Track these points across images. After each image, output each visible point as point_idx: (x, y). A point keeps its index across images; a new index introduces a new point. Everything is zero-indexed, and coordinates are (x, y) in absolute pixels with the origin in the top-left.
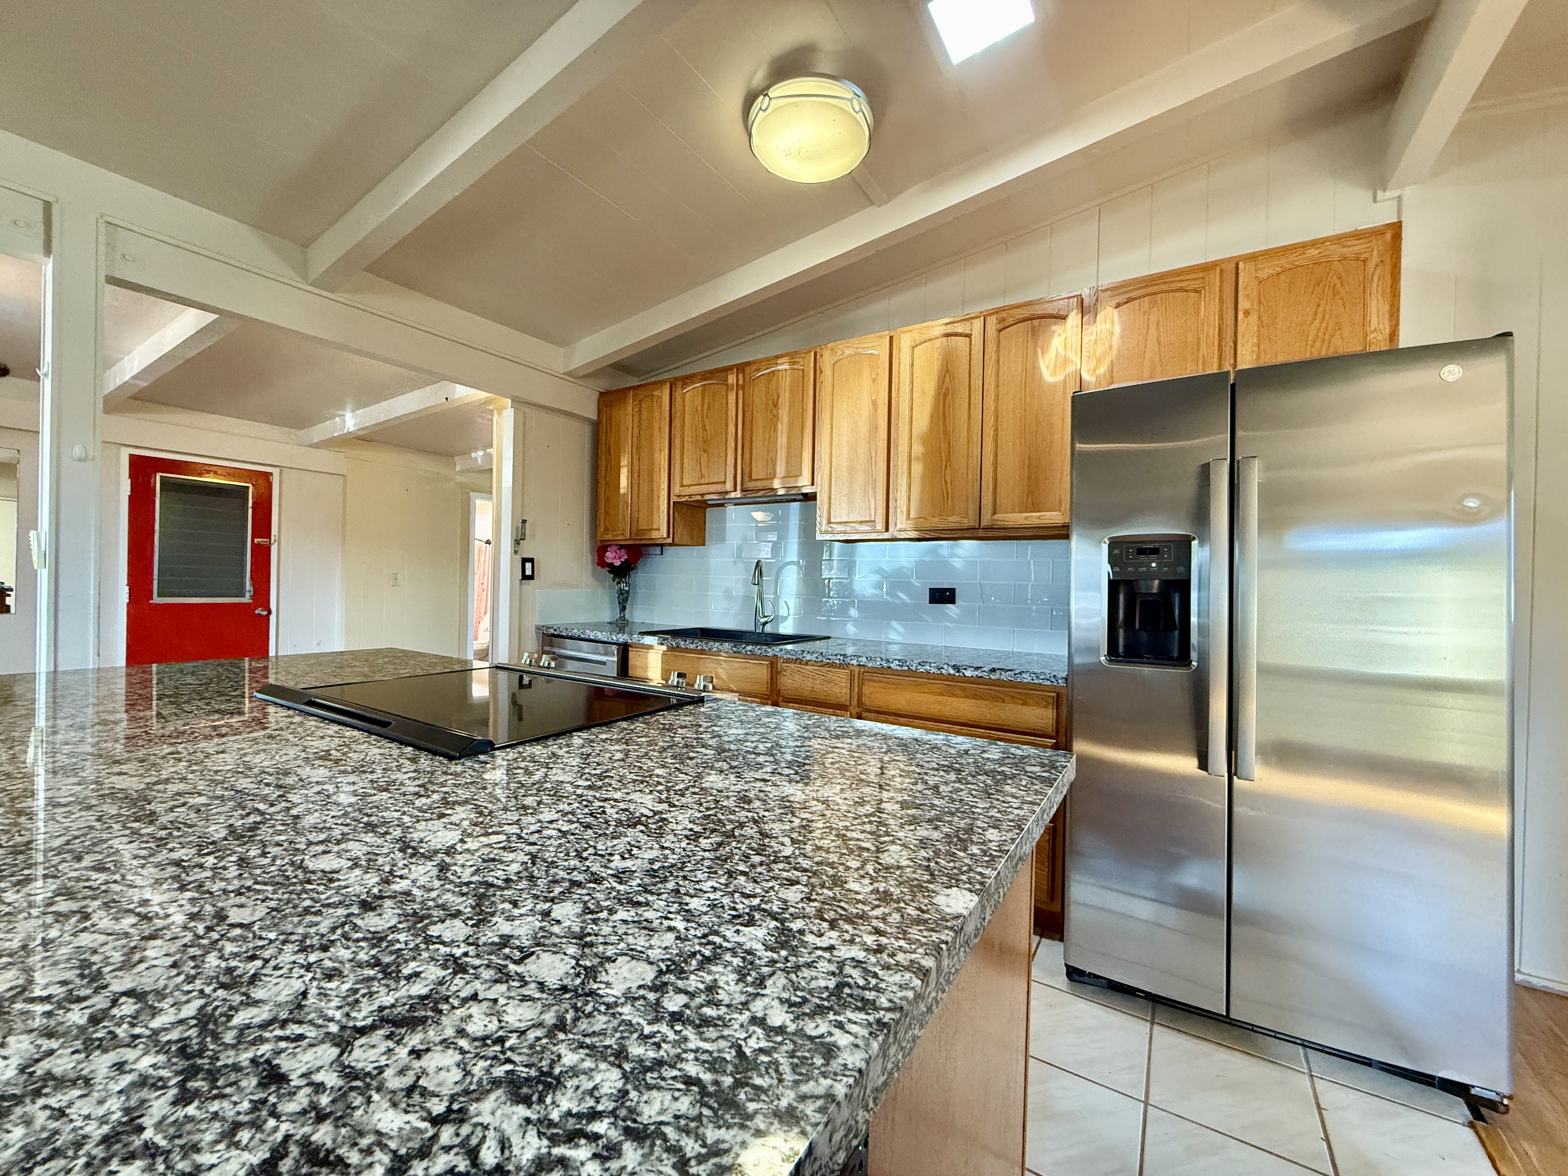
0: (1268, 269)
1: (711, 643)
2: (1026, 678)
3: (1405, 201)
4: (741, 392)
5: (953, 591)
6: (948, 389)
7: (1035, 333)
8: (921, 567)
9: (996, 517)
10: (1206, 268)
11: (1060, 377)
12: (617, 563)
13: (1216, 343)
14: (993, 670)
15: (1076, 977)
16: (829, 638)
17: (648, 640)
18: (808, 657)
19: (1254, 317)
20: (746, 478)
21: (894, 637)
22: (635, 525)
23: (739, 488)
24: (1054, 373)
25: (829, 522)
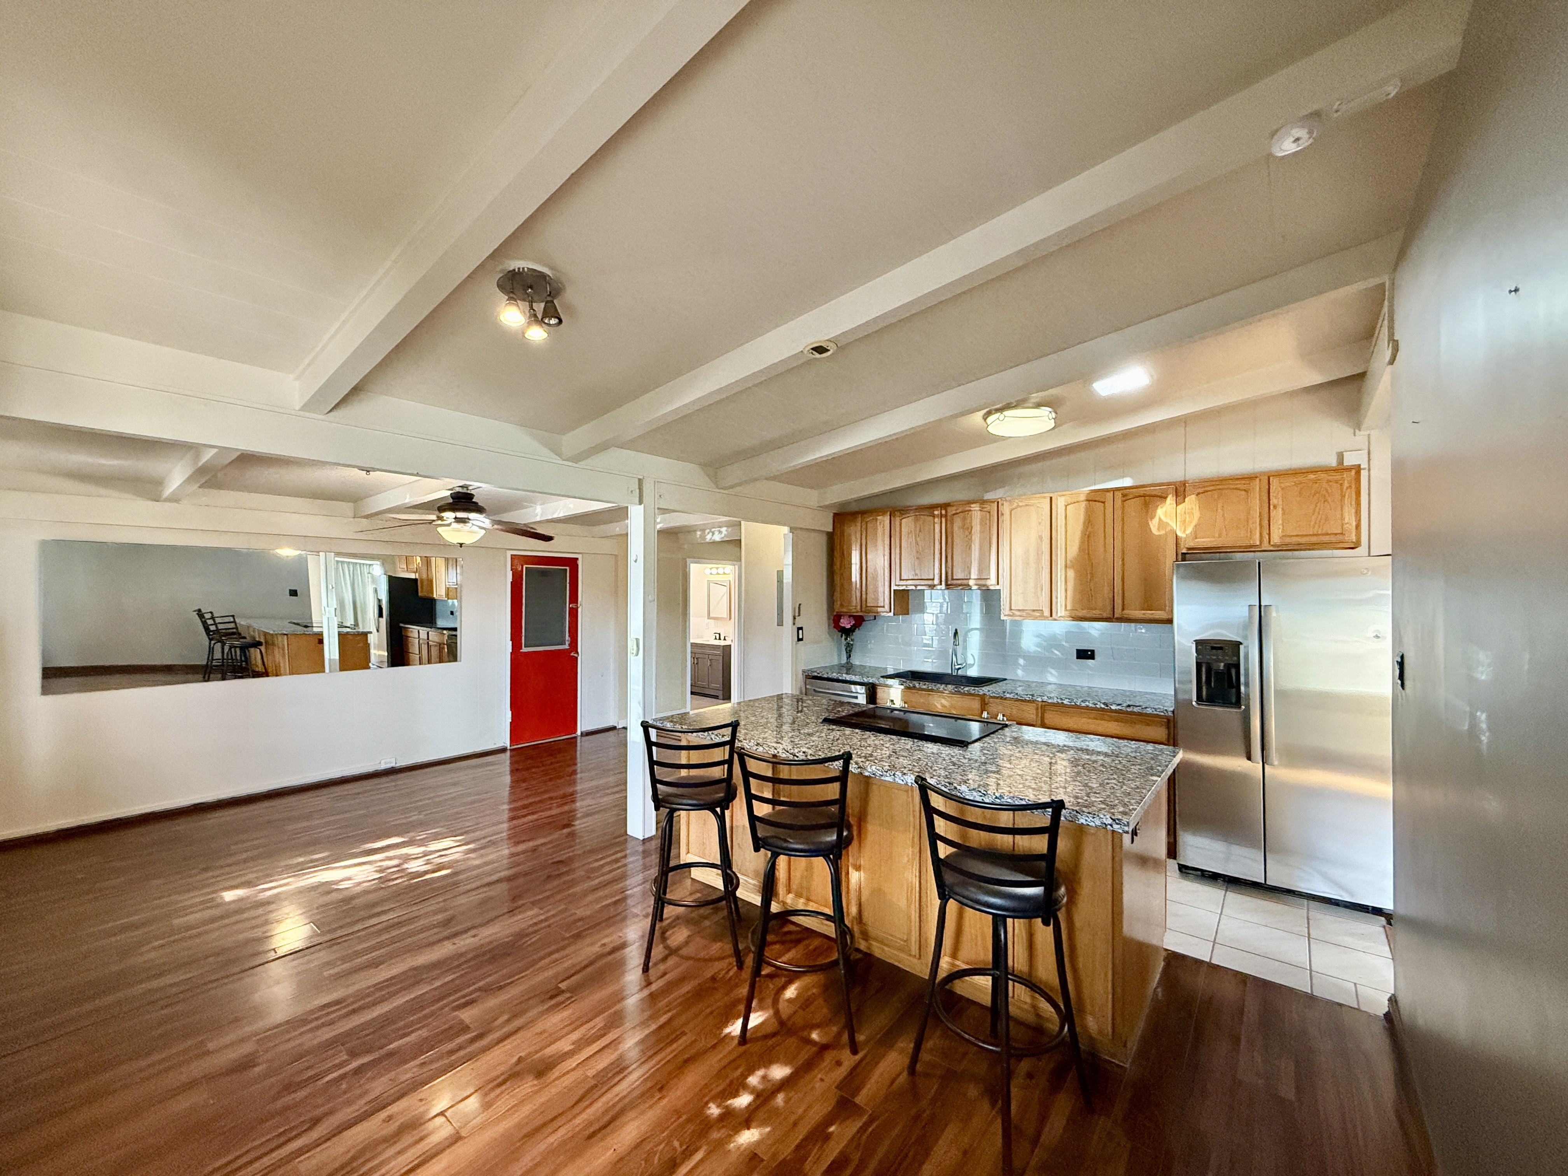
0: (1289, 482)
1: (939, 685)
2: (1149, 711)
3: (1372, 438)
4: (944, 520)
5: (1093, 651)
6: (1090, 533)
7: (1146, 505)
8: (1069, 635)
9: (1125, 612)
10: (1251, 478)
11: (1162, 532)
12: (848, 626)
13: (1258, 522)
14: (1129, 706)
15: (1184, 870)
16: (1005, 679)
17: (890, 682)
18: (1008, 696)
19: (1280, 509)
20: (950, 577)
21: (1051, 679)
22: (864, 603)
23: (943, 583)
24: (1159, 529)
25: (1011, 609)
